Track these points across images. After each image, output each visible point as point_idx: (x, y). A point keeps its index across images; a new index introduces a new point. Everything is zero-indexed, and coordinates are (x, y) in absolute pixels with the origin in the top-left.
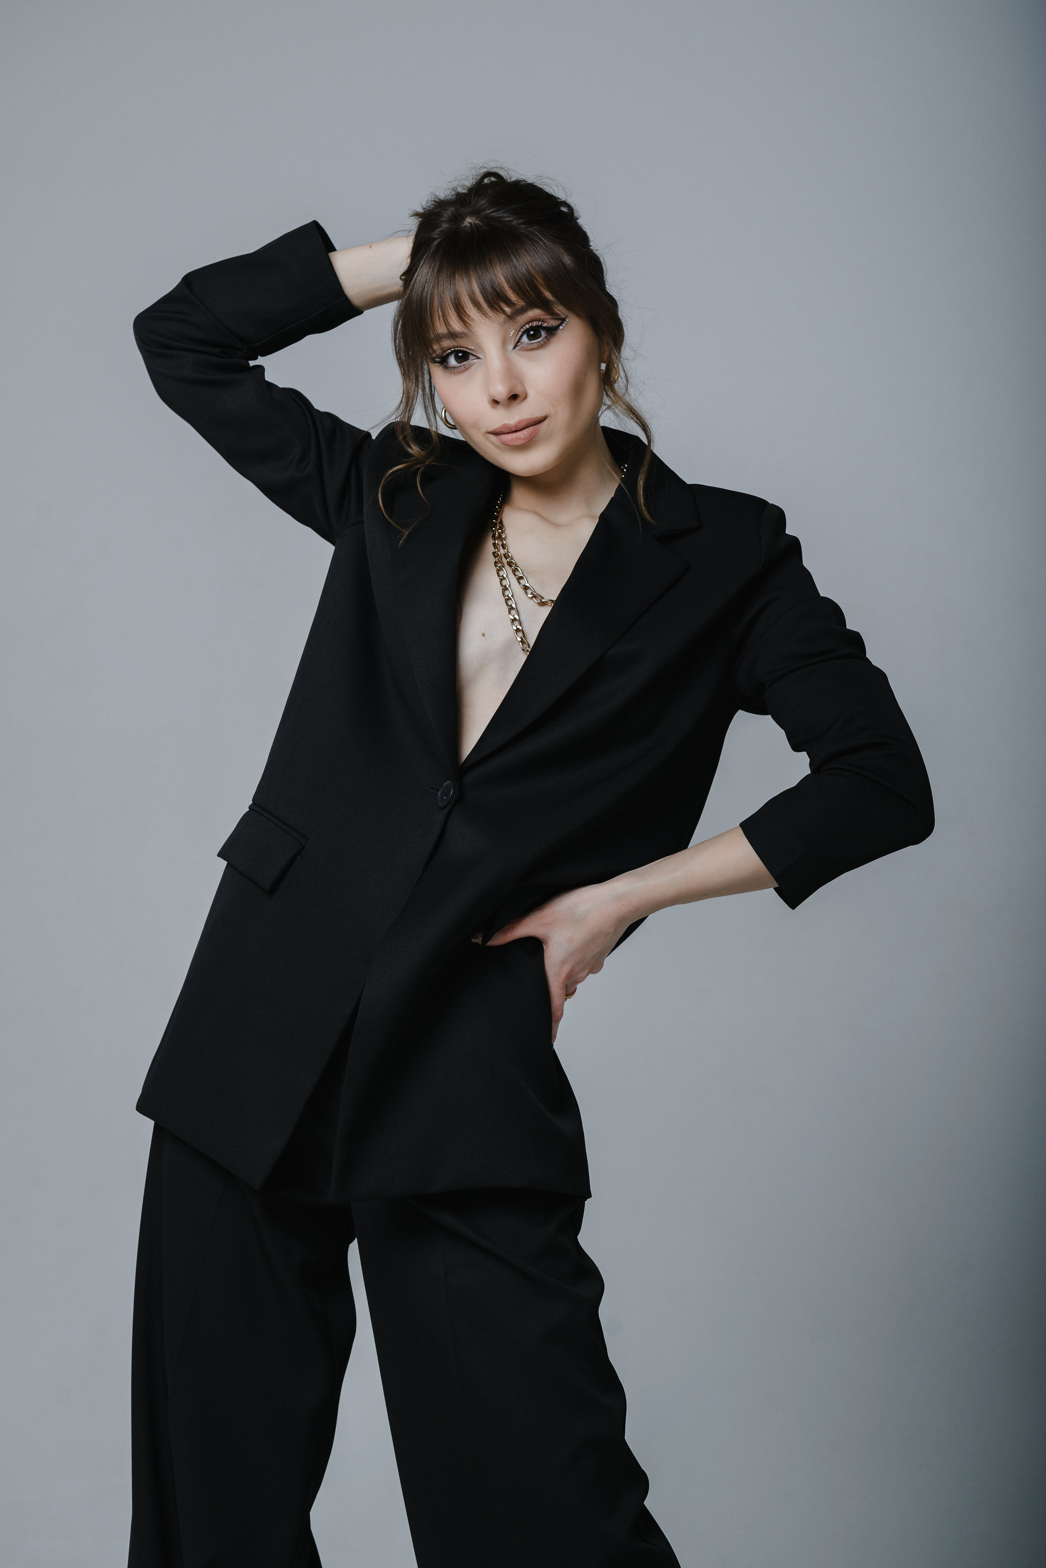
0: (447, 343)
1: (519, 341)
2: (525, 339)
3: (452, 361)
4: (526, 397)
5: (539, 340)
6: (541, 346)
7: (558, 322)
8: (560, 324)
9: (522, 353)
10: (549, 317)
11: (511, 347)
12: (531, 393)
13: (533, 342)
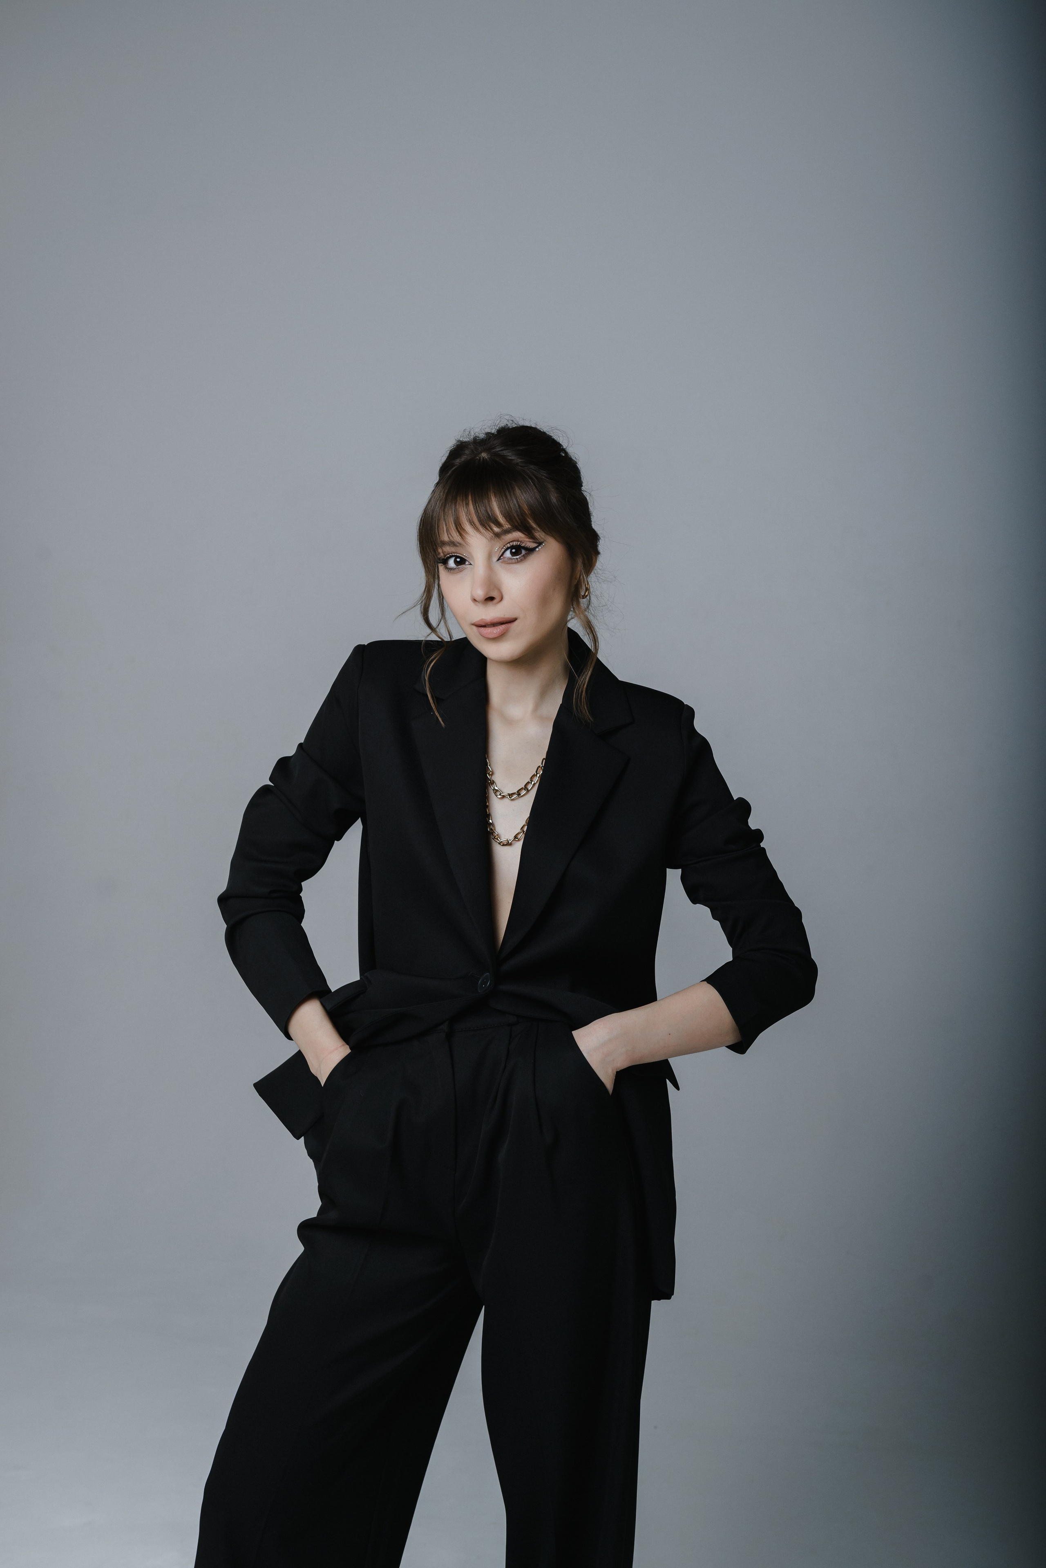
0: (448, 549)
1: (502, 555)
2: (508, 554)
3: (451, 563)
4: (502, 599)
5: (518, 557)
6: (518, 562)
7: (534, 545)
8: (537, 547)
9: (503, 565)
10: (527, 540)
11: (495, 559)
12: (506, 597)
13: (514, 557)
